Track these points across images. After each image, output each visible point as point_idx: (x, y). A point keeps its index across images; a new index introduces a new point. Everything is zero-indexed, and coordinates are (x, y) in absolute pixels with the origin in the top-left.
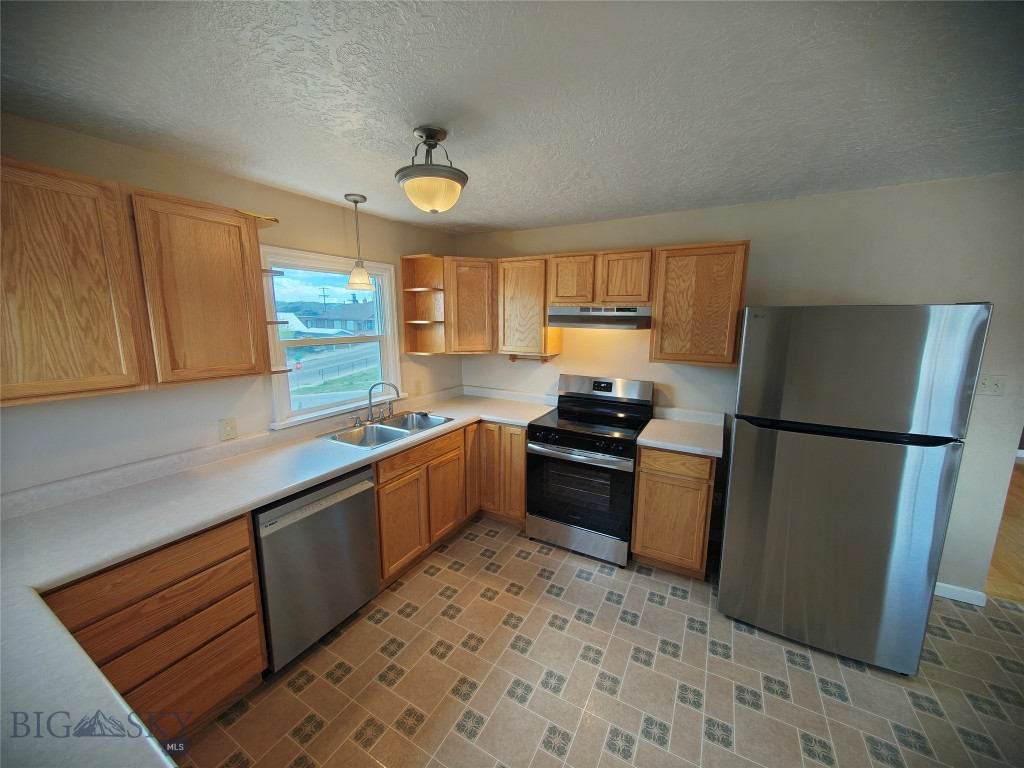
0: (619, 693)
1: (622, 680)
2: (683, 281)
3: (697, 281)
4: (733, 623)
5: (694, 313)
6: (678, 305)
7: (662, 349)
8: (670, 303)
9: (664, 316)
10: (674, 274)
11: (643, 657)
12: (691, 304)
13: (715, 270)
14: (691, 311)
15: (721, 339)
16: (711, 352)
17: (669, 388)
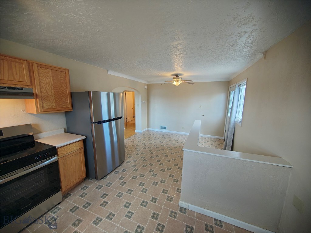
0: (115, 213)
1: (110, 211)
2: (47, 79)
3: (53, 80)
4: (102, 179)
5: (54, 92)
6: (46, 88)
7: (43, 107)
8: (43, 87)
9: (41, 93)
10: (42, 75)
11: (104, 204)
12: (52, 88)
13: (59, 77)
14: (53, 91)
15: (67, 101)
16: (64, 107)
17: (37, 125)
